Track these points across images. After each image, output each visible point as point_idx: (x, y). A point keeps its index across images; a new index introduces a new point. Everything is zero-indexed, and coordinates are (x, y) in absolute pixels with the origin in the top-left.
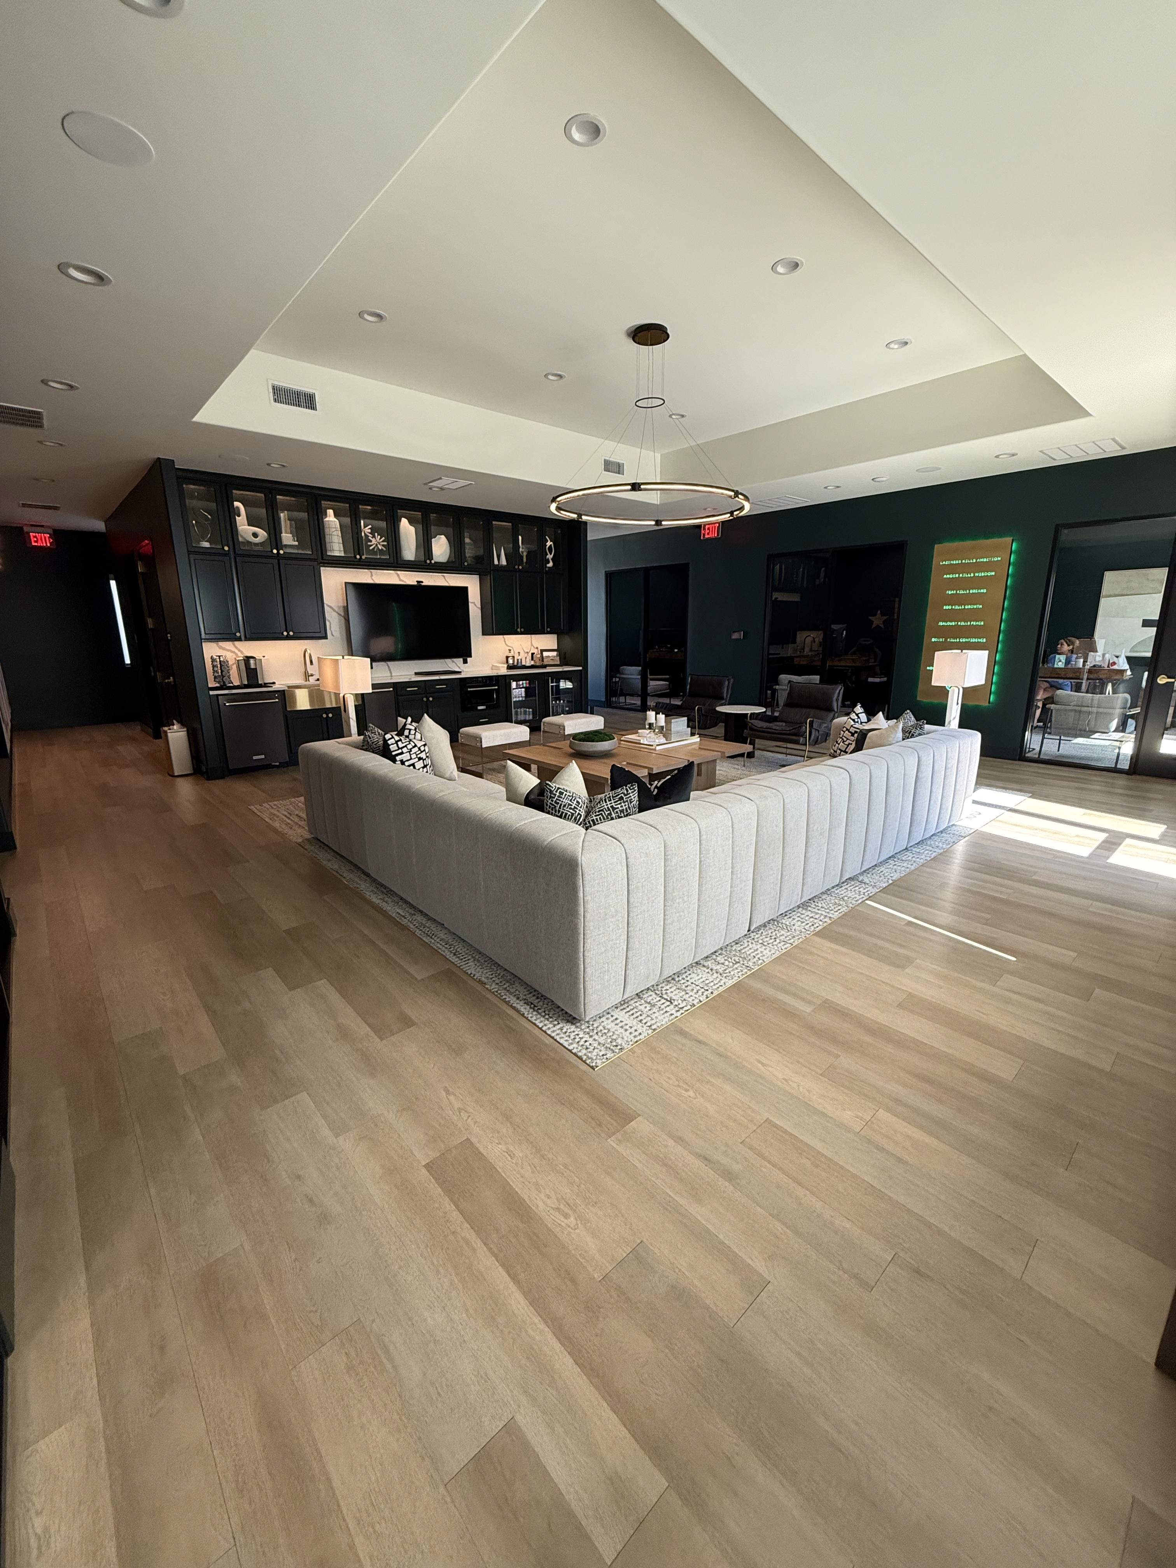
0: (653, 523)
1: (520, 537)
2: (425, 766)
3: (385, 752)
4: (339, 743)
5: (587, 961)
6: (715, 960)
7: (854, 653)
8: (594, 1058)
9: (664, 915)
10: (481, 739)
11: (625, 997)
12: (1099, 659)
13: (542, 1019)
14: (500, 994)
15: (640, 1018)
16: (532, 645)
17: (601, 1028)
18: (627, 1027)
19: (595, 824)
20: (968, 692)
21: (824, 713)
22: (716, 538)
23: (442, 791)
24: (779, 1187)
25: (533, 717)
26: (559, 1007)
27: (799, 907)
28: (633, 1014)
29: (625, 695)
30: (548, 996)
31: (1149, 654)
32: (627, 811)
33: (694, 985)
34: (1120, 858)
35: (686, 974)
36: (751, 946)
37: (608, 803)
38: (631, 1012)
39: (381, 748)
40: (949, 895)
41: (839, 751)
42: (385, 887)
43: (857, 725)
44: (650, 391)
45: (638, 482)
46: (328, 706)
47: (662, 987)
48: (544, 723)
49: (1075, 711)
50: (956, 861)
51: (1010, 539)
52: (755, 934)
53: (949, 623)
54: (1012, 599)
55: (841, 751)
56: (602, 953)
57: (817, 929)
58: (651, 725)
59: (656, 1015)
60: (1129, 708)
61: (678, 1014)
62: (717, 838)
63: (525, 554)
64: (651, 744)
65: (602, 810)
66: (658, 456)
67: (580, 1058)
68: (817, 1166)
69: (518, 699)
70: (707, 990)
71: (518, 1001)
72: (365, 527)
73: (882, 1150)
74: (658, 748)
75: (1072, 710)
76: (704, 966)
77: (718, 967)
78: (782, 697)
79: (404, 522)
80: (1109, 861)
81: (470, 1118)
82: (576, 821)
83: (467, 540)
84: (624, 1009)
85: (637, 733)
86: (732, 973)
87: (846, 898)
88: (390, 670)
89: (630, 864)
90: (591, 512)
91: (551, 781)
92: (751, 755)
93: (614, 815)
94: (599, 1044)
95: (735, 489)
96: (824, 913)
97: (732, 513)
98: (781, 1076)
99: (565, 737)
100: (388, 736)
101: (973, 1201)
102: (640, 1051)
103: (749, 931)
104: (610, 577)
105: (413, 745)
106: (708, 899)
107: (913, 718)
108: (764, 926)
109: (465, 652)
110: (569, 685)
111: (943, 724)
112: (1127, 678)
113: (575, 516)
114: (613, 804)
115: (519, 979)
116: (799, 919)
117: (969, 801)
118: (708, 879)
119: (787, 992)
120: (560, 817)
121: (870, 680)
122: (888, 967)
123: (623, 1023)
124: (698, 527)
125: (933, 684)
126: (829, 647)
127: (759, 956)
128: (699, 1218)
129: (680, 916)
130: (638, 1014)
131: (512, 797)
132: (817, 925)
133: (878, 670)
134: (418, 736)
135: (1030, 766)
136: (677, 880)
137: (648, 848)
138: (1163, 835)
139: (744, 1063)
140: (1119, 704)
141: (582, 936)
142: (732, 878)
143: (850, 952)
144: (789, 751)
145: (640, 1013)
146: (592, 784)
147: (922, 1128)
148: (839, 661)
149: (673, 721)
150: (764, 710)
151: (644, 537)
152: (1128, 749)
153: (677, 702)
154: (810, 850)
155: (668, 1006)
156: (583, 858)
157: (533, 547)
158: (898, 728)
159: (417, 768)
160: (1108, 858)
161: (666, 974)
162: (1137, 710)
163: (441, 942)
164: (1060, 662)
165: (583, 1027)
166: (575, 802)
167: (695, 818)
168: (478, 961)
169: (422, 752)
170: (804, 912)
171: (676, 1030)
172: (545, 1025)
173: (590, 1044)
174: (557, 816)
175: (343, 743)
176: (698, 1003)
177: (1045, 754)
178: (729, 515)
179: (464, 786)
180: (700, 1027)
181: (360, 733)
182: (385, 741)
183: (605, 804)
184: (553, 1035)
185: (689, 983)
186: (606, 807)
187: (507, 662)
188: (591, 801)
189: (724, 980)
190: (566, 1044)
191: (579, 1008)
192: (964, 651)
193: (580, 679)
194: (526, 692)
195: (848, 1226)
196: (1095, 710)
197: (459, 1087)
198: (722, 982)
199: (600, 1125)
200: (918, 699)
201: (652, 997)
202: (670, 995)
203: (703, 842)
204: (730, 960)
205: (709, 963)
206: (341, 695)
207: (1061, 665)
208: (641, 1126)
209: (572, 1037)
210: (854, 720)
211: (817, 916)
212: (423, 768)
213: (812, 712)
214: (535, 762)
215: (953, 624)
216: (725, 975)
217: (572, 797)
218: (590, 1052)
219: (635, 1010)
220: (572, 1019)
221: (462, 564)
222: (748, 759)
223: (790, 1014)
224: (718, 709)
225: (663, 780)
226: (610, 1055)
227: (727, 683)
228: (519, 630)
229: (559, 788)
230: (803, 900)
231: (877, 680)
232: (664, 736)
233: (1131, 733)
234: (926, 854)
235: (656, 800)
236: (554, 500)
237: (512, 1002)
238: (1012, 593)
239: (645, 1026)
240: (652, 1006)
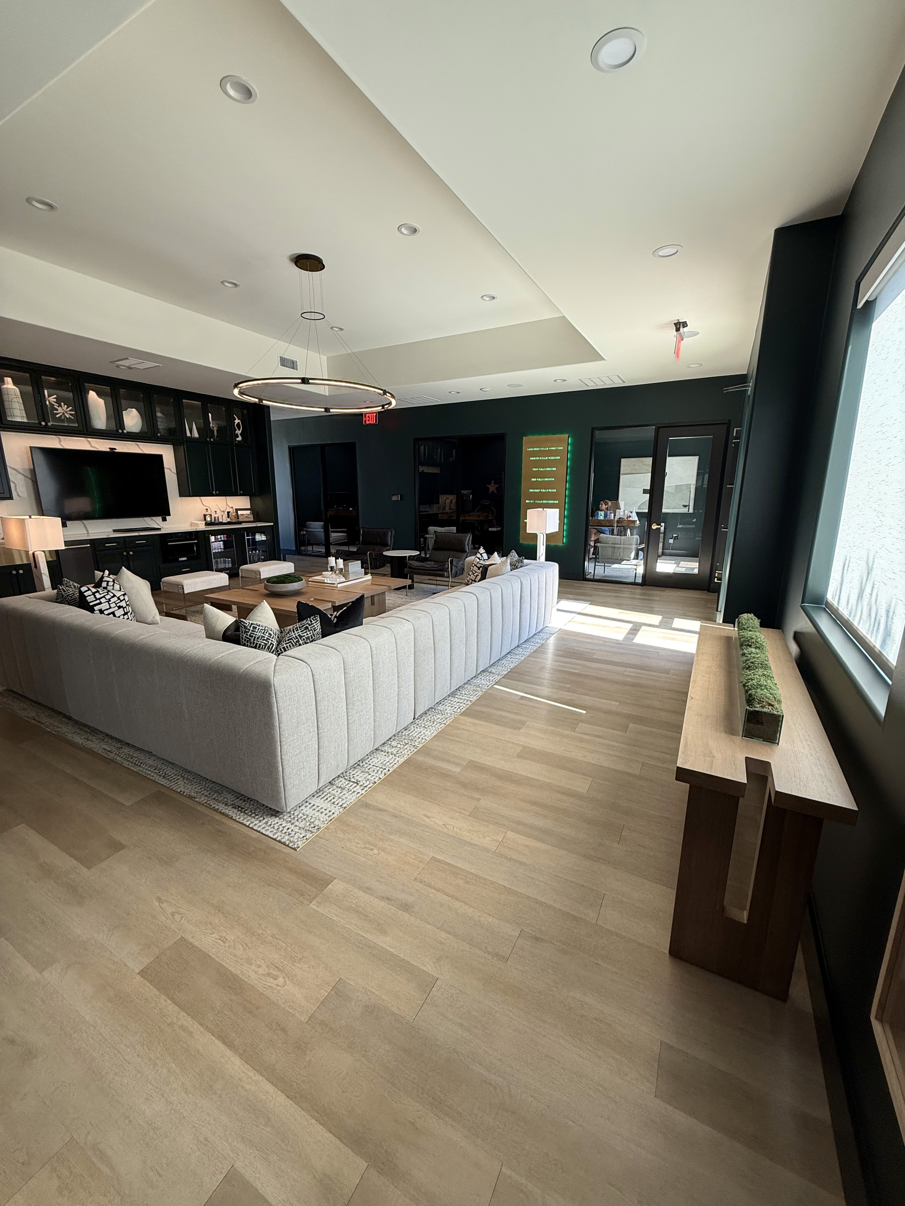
0: (323, 410)
1: (210, 415)
2: (126, 614)
3: (82, 603)
4: (30, 598)
5: (285, 763)
6: (390, 745)
7: (478, 511)
8: (296, 841)
9: (347, 716)
10: (183, 586)
11: (320, 787)
12: (622, 513)
13: (249, 818)
14: (209, 804)
15: (333, 801)
16: (227, 505)
17: (301, 815)
18: (323, 810)
19: (285, 651)
20: (549, 537)
21: (459, 554)
22: (374, 424)
23: (141, 635)
24: (442, 905)
25: (232, 566)
26: (264, 805)
27: (449, 696)
28: (327, 799)
29: (312, 545)
30: (253, 798)
31: (647, 511)
32: (312, 638)
33: (375, 767)
34: (641, 638)
35: (369, 760)
36: (416, 730)
37: (296, 632)
38: (326, 798)
39: (78, 600)
40: (547, 675)
41: (471, 581)
42: (89, 728)
43: (481, 562)
44: (312, 306)
45: (306, 377)
46: (18, 562)
47: (350, 773)
48: (242, 570)
49: (612, 547)
50: (550, 651)
51: (567, 435)
52: (419, 720)
53: (536, 491)
54: (571, 474)
55: (472, 580)
56: (297, 755)
57: (463, 710)
58: (332, 568)
59: (345, 796)
60: (640, 544)
61: (363, 792)
62: (384, 652)
63: (215, 429)
64: (334, 582)
65: (291, 639)
66: (324, 358)
67: (284, 844)
68: (468, 883)
69: (217, 551)
70: (385, 769)
71: (226, 807)
72: (49, 397)
73: (511, 859)
74: (339, 586)
75: (610, 547)
76: (382, 751)
77: (393, 750)
78: (431, 543)
79: (92, 395)
80: (634, 641)
81: (183, 919)
82: (269, 650)
83: (159, 414)
84: (320, 796)
85: (322, 574)
86: (403, 753)
87: (481, 685)
88: (86, 528)
89: (316, 679)
90: (272, 399)
91: (245, 619)
92: (411, 587)
93: (301, 642)
94: (300, 828)
95: (383, 388)
96: (466, 698)
97: (383, 406)
98: (440, 823)
99: (261, 581)
100: (83, 589)
101: (566, 879)
102: (333, 827)
103: (414, 719)
104: (293, 451)
105: (112, 595)
106: (381, 699)
107: (517, 556)
108: (425, 713)
109: (164, 512)
110: (264, 538)
111: (536, 559)
112: (637, 525)
113: (257, 400)
114: (300, 633)
115: (227, 788)
116: (450, 705)
117: (554, 610)
118: (380, 684)
119: (443, 760)
120: (255, 647)
121: (490, 529)
122: (509, 730)
123: (319, 808)
124: (361, 415)
125: (528, 532)
126: (461, 506)
127: (422, 737)
128: (384, 946)
129: (360, 715)
130: (331, 798)
131: (211, 634)
132: (462, 707)
133: (494, 521)
134: (117, 587)
135: (589, 584)
136: (355, 688)
137: (330, 666)
138: (661, 622)
139: (414, 819)
140: (634, 542)
141: (279, 743)
142: (398, 681)
143: (484, 723)
144: (438, 583)
145: (333, 796)
146: (282, 617)
147: (535, 838)
148: (469, 516)
149: (350, 564)
150: (418, 553)
151: (317, 420)
152: (641, 570)
153: (354, 549)
154: (454, 654)
155: (355, 787)
156: (275, 679)
157: (223, 423)
158: (507, 562)
159: (117, 616)
160: (633, 639)
161: (352, 763)
162: (643, 546)
163: (149, 769)
164: (601, 516)
165: (285, 818)
166: (267, 634)
167: (366, 638)
168: (187, 779)
169: (121, 601)
170: (453, 699)
171: (363, 804)
172: (252, 823)
173: (292, 830)
174: (252, 647)
175: (35, 598)
176: (378, 780)
177: (597, 575)
178: (381, 408)
179: (165, 628)
180: (381, 799)
181: (54, 587)
182: (81, 593)
183: (293, 634)
184: (259, 829)
185: (371, 766)
186: (294, 636)
187: (205, 519)
188: (281, 632)
189: (398, 759)
190: (271, 835)
191: (280, 803)
192: (545, 509)
193: (273, 532)
194: (224, 544)
195: (490, 920)
196: (622, 546)
197: (172, 894)
198: (396, 760)
199: (302, 895)
200: (521, 542)
201: (342, 782)
202: (356, 778)
203: (374, 656)
204: (401, 743)
205: (386, 748)
206: (31, 552)
207: (602, 518)
208: (337, 887)
209: (276, 827)
210: (479, 558)
211: (462, 701)
212: (124, 615)
213: (452, 553)
214: (235, 603)
215: (538, 491)
216: (398, 755)
217: (265, 631)
218: (292, 837)
219: (329, 795)
220: (275, 813)
221: (155, 434)
222: (410, 590)
223: (445, 776)
224: (385, 553)
225: (341, 611)
226: (309, 835)
227: (390, 533)
228: (214, 492)
229: (252, 624)
230: (451, 691)
231: (495, 529)
232: (343, 576)
233: (641, 560)
234: (531, 648)
235: (336, 627)
236: (236, 386)
237: (220, 809)
238: (571, 471)
239: (337, 807)
240: (342, 789)
